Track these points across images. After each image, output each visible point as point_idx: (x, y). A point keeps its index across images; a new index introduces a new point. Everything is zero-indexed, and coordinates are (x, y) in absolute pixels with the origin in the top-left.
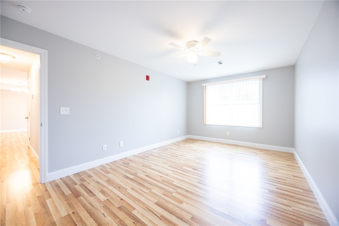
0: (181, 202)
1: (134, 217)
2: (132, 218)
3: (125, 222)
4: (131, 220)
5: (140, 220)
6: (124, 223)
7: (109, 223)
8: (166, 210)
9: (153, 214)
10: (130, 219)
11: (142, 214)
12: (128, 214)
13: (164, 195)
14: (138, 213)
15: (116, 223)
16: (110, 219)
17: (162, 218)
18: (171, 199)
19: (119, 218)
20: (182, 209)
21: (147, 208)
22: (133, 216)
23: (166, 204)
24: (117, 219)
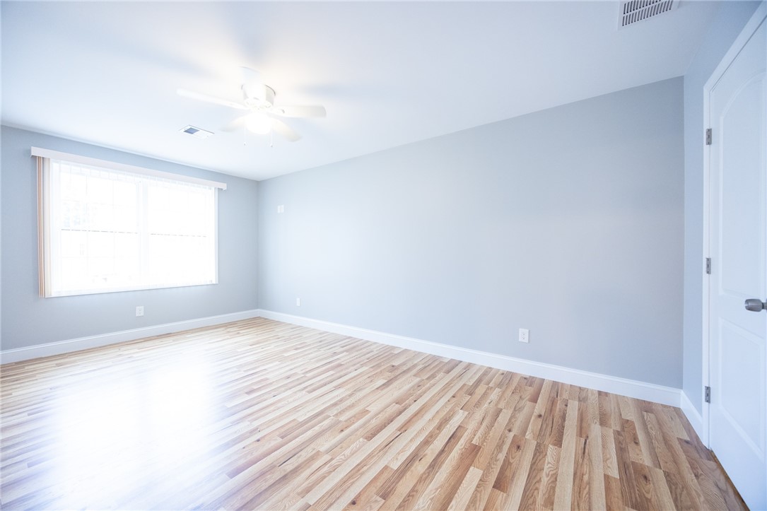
0: (365, 412)
1: (406, 463)
2: (411, 465)
3: (422, 472)
4: (415, 465)
5: (412, 453)
6: (424, 473)
7: (432, 499)
8: (385, 426)
9: (396, 440)
10: (413, 468)
11: (399, 454)
12: (401, 475)
13: (342, 431)
14: (397, 459)
15: (428, 485)
16: (421, 500)
17: (403, 429)
18: (356, 422)
19: (415, 486)
20: (382, 411)
21: (382, 449)
22: (405, 465)
23: (371, 427)
24: (419, 487)
